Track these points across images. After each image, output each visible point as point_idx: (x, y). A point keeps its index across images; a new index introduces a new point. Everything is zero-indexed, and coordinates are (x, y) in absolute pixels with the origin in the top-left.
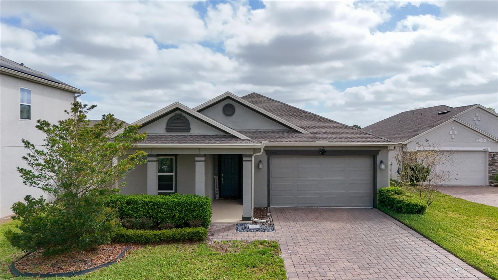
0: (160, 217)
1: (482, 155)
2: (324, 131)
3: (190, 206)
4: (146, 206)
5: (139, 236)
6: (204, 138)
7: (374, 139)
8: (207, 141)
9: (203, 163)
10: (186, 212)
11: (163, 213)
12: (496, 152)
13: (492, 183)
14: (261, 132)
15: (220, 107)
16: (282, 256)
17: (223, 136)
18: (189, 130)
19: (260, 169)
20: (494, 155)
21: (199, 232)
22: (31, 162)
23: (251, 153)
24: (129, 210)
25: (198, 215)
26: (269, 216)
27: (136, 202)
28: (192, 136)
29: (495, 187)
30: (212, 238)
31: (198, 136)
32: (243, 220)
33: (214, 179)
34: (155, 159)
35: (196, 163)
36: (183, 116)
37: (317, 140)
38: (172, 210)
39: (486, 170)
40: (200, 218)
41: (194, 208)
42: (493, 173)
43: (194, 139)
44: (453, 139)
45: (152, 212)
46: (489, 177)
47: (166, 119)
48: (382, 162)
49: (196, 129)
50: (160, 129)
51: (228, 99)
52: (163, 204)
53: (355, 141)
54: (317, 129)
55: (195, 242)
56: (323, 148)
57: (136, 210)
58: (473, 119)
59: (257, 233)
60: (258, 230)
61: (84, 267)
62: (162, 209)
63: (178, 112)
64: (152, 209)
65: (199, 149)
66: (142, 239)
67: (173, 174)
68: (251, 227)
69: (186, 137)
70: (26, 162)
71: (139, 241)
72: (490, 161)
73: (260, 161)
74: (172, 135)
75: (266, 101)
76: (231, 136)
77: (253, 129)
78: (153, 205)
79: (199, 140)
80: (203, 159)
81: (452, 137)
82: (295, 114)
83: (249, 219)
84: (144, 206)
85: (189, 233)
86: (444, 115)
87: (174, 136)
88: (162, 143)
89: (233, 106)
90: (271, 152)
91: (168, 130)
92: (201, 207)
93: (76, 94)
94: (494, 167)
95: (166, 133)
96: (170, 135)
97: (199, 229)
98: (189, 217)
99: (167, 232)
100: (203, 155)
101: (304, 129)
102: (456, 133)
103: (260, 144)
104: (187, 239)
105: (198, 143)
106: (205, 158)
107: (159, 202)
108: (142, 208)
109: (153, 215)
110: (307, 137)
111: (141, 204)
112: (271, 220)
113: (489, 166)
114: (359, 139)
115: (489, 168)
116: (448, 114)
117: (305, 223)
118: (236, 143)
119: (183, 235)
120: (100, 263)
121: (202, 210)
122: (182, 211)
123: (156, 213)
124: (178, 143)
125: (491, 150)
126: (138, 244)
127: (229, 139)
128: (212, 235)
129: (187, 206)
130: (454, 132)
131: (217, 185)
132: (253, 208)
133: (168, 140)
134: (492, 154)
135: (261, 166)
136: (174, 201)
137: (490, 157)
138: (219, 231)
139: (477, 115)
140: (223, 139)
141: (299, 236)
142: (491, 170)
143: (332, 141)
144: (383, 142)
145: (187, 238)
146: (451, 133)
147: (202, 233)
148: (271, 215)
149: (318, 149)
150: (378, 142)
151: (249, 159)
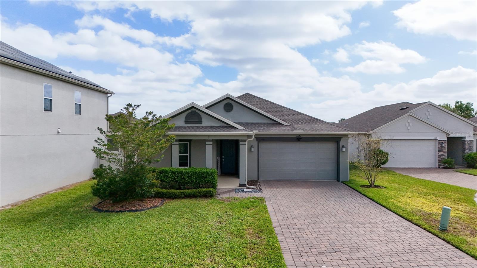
0: (183, 182)
1: (433, 143)
2: (300, 123)
3: (204, 175)
4: (173, 174)
5: (170, 193)
6: (212, 128)
7: (338, 129)
8: (214, 130)
9: (212, 145)
10: (201, 179)
11: (185, 179)
12: (444, 141)
13: (441, 165)
14: (252, 124)
15: (222, 105)
16: (267, 204)
17: (226, 126)
18: (201, 122)
19: (252, 151)
20: (442, 143)
21: (211, 191)
22: (100, 143)
23: (245, 138)
24: (161, 177)
25: (209, 181)
26: (259, 185)
27: (166, 172)
28: (203, 127)
29: (442, 169)
30: (219, 196)
31: (207, 127)
32: (239, 187)
33: (217, 160)
34: (177, 143)
35: (206, 145)
36: (197, 112)
37: (295, 130)
38: (191, 177)
39: (436, 155)
40: (210, 183)
41: (206, 176)
42: (442, 158)
43: (205, 129)
44: (409, 130)
45: (177, 179)
46: (438, 161)
47: (184, 115)
48: (343, 147)
49: (206, 122)
50: (181, 121)
51: (228, 99)
52: (185, 173)
53: (323, 130)
54: (295, 122)
55: (208, 197)
56: (299, 136)
57: (167, 177)
58: (426, 113)
59: (250, 193)
60: (251, 192)
61: (140, 208)
62: (184, 177)
63: (193, 109)
64: (177, 177)
65: (209, 136)
66: (173, 195)
67: (188, 155)
68: (245, 190)
69: (199, 127)
70: (97, 143)
71: (171, 196)
72: (439, 148)
73: (252, 146)
74: (189, 126)
75: (257, 100)
76: (231, 127)
77: (247, 121)
78: (178, 174)
79: (208, 129)
80: (211, 143)
81: (408, 128)
82: (279, 110)
83: (244, 186)
84: (172, 175)
85: (204, 192)
86: (403, 110)
87: (191, 127)
88: (183, 131)
89: (231, 104)
90: (260, 139)
91: (186, 122)
92: (211, 175)
93: (108, 95)
94: (442, 152)
95: (184, 124)
96: (187, 126)
97: (211, 189)
98: (203, 182)
99: (189, 191)
100: (211, 140)
101: (286, 122)
102: (411, 125)
103: (252, 132)
104: (203, 196)
105: (208, 131)
106: (213, 143)
107: (182, 172)
108: (170, 175)
109: (178, 181)
110: (288, 128)
111: (170, 173)
112: (260, 187)
113: (438, 151)
114: (326, 129)
115: (438, 154)
116: (406, 109)
117: (284, 189)
118: (235, 131)
119: (199, 193)
120: (149, 206)
121: (212, 177)
122: (198, 178)
123: (180, 179)
124: (194, 131)
125: (440, 139)
126: (170, 198)
127: (230, 129)
128: (219, 195)
129: (201, 175)
130: (410, 124)
131: (219, 164)
132: (247, 180)
133: (187, 129)
134: (440, 142)
135: (252, 149)
136: (192, 171)
137: (439, 144)
138: (224, 193)
139: (429, 110)
140: (225, 129)
141: (278, 195)
142: (440, 155)
143: (306, 130)
144: (344, 131)
145: (202, 194)
146: (407, 125)
147: (213, 192)
148: (260, 184)
149: (295, 136)
150: (340, 131)
151: (244, 143)
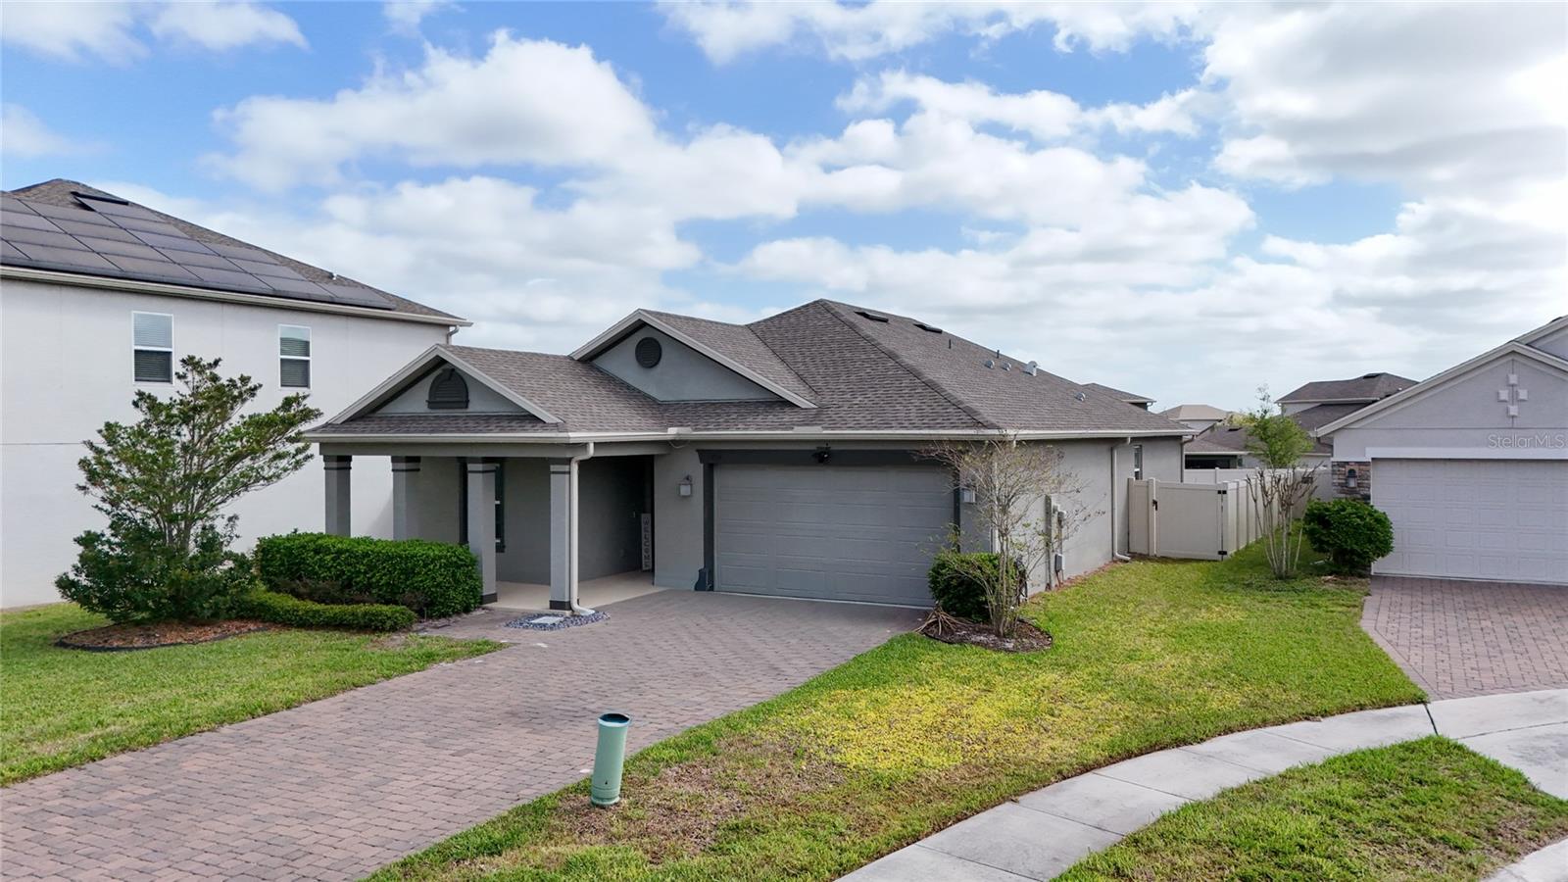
5: (289, 611)
8: (481, 428)
9: (481, 476)
15: (631, 345)
16: (446, 665)
18: (466, 403)
19: (685, 496)
23: (565, 454)
25: (420, 585)
28: (472, 418)
31: (478, 418)
32: (551, 608)
36: (457, 374)
43: (476, 423)
48: (967, 485)
49: (476, 404)
50: (416, 403)
51: (647, 326)
56: (825, 446)
63: (447, 366)
68: (540, 620)
71: (290, 621)
73: (686, 478)
79: (479, 424)
80: (480, 467)
81: (1508, 411)
83: (564, 605)
89: (657, 342)
90: (710, 456)
91: (432, 404)
93: (450, 328)
95: (429, 410)
96: (435, 416)
119: (356, 616)
126: (290, 624)
131: (647, 535)
135: (684, 490)
140: (518, 423)
146: (1504, 395)
149: (813, 447)
151: (566, 468)
